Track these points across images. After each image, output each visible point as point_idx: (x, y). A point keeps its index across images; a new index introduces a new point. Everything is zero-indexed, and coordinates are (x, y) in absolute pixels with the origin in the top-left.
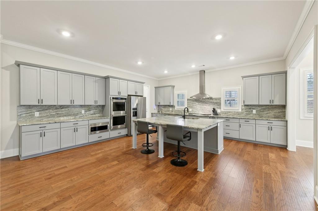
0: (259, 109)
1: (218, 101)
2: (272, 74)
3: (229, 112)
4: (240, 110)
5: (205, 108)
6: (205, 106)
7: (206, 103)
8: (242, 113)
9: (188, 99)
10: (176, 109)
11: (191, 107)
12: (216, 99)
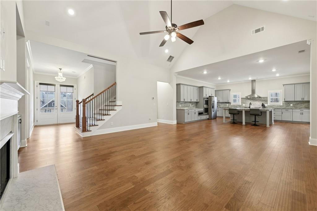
0: (295, 103)
1: (265, 99)
2: (303, 83)
3: (274, 106)
4: (282, 105)
5: (256, 103)
6: (255, 103)
7: (256, 100)
8: (283, 106)
9: (242, 98)
10: (232, 104)
11: (244, 103)
12: (264, 98)
